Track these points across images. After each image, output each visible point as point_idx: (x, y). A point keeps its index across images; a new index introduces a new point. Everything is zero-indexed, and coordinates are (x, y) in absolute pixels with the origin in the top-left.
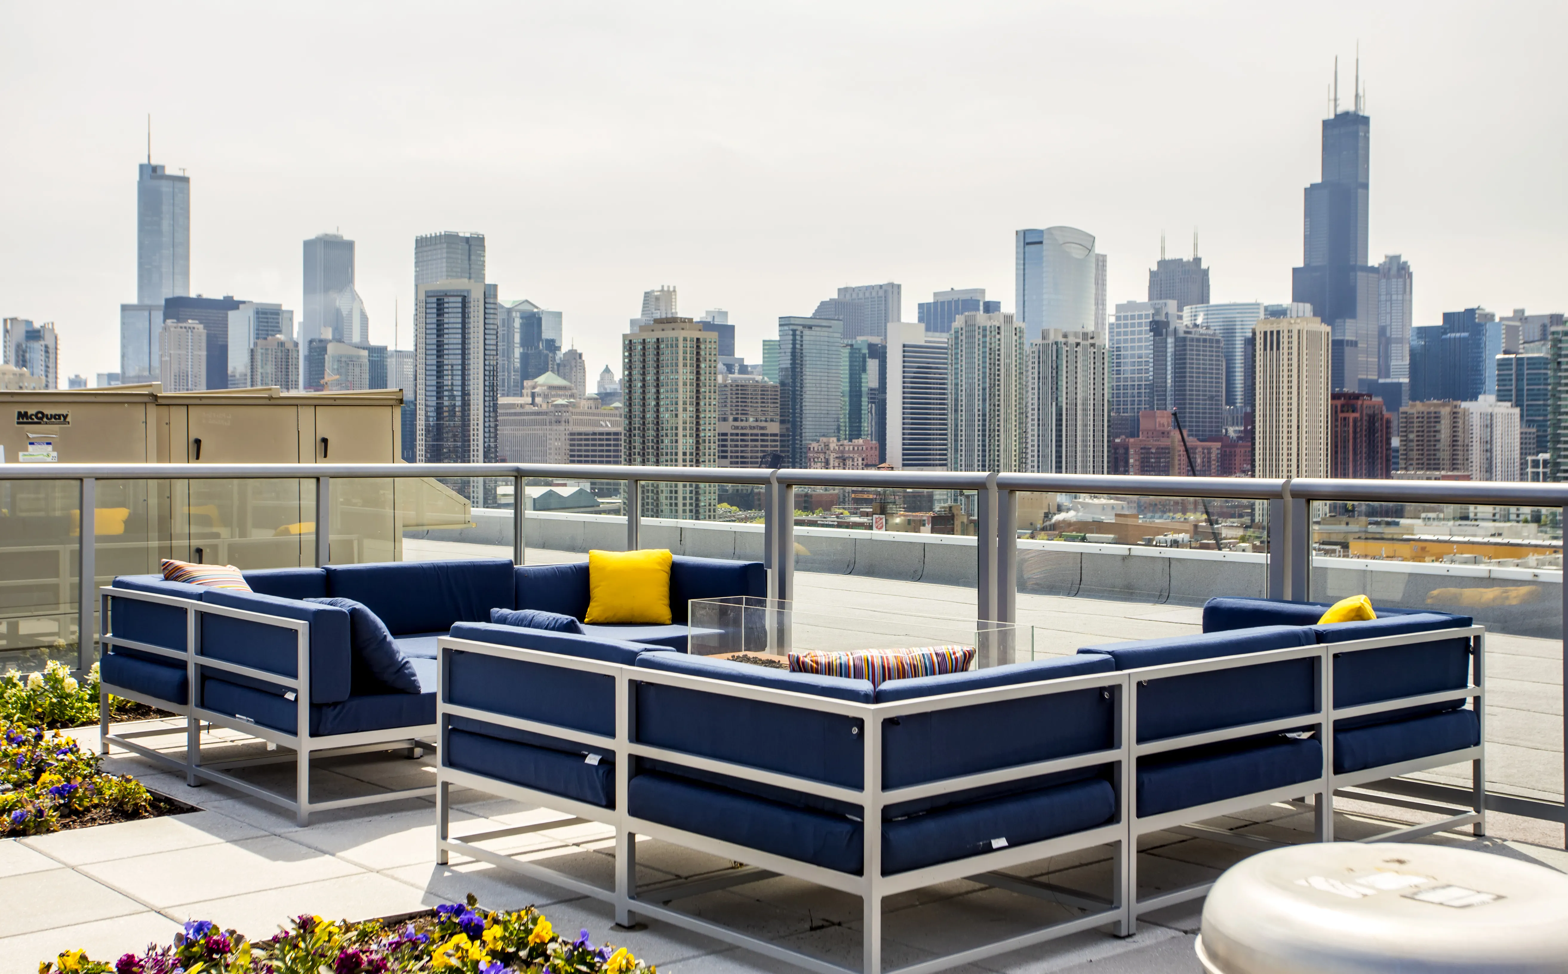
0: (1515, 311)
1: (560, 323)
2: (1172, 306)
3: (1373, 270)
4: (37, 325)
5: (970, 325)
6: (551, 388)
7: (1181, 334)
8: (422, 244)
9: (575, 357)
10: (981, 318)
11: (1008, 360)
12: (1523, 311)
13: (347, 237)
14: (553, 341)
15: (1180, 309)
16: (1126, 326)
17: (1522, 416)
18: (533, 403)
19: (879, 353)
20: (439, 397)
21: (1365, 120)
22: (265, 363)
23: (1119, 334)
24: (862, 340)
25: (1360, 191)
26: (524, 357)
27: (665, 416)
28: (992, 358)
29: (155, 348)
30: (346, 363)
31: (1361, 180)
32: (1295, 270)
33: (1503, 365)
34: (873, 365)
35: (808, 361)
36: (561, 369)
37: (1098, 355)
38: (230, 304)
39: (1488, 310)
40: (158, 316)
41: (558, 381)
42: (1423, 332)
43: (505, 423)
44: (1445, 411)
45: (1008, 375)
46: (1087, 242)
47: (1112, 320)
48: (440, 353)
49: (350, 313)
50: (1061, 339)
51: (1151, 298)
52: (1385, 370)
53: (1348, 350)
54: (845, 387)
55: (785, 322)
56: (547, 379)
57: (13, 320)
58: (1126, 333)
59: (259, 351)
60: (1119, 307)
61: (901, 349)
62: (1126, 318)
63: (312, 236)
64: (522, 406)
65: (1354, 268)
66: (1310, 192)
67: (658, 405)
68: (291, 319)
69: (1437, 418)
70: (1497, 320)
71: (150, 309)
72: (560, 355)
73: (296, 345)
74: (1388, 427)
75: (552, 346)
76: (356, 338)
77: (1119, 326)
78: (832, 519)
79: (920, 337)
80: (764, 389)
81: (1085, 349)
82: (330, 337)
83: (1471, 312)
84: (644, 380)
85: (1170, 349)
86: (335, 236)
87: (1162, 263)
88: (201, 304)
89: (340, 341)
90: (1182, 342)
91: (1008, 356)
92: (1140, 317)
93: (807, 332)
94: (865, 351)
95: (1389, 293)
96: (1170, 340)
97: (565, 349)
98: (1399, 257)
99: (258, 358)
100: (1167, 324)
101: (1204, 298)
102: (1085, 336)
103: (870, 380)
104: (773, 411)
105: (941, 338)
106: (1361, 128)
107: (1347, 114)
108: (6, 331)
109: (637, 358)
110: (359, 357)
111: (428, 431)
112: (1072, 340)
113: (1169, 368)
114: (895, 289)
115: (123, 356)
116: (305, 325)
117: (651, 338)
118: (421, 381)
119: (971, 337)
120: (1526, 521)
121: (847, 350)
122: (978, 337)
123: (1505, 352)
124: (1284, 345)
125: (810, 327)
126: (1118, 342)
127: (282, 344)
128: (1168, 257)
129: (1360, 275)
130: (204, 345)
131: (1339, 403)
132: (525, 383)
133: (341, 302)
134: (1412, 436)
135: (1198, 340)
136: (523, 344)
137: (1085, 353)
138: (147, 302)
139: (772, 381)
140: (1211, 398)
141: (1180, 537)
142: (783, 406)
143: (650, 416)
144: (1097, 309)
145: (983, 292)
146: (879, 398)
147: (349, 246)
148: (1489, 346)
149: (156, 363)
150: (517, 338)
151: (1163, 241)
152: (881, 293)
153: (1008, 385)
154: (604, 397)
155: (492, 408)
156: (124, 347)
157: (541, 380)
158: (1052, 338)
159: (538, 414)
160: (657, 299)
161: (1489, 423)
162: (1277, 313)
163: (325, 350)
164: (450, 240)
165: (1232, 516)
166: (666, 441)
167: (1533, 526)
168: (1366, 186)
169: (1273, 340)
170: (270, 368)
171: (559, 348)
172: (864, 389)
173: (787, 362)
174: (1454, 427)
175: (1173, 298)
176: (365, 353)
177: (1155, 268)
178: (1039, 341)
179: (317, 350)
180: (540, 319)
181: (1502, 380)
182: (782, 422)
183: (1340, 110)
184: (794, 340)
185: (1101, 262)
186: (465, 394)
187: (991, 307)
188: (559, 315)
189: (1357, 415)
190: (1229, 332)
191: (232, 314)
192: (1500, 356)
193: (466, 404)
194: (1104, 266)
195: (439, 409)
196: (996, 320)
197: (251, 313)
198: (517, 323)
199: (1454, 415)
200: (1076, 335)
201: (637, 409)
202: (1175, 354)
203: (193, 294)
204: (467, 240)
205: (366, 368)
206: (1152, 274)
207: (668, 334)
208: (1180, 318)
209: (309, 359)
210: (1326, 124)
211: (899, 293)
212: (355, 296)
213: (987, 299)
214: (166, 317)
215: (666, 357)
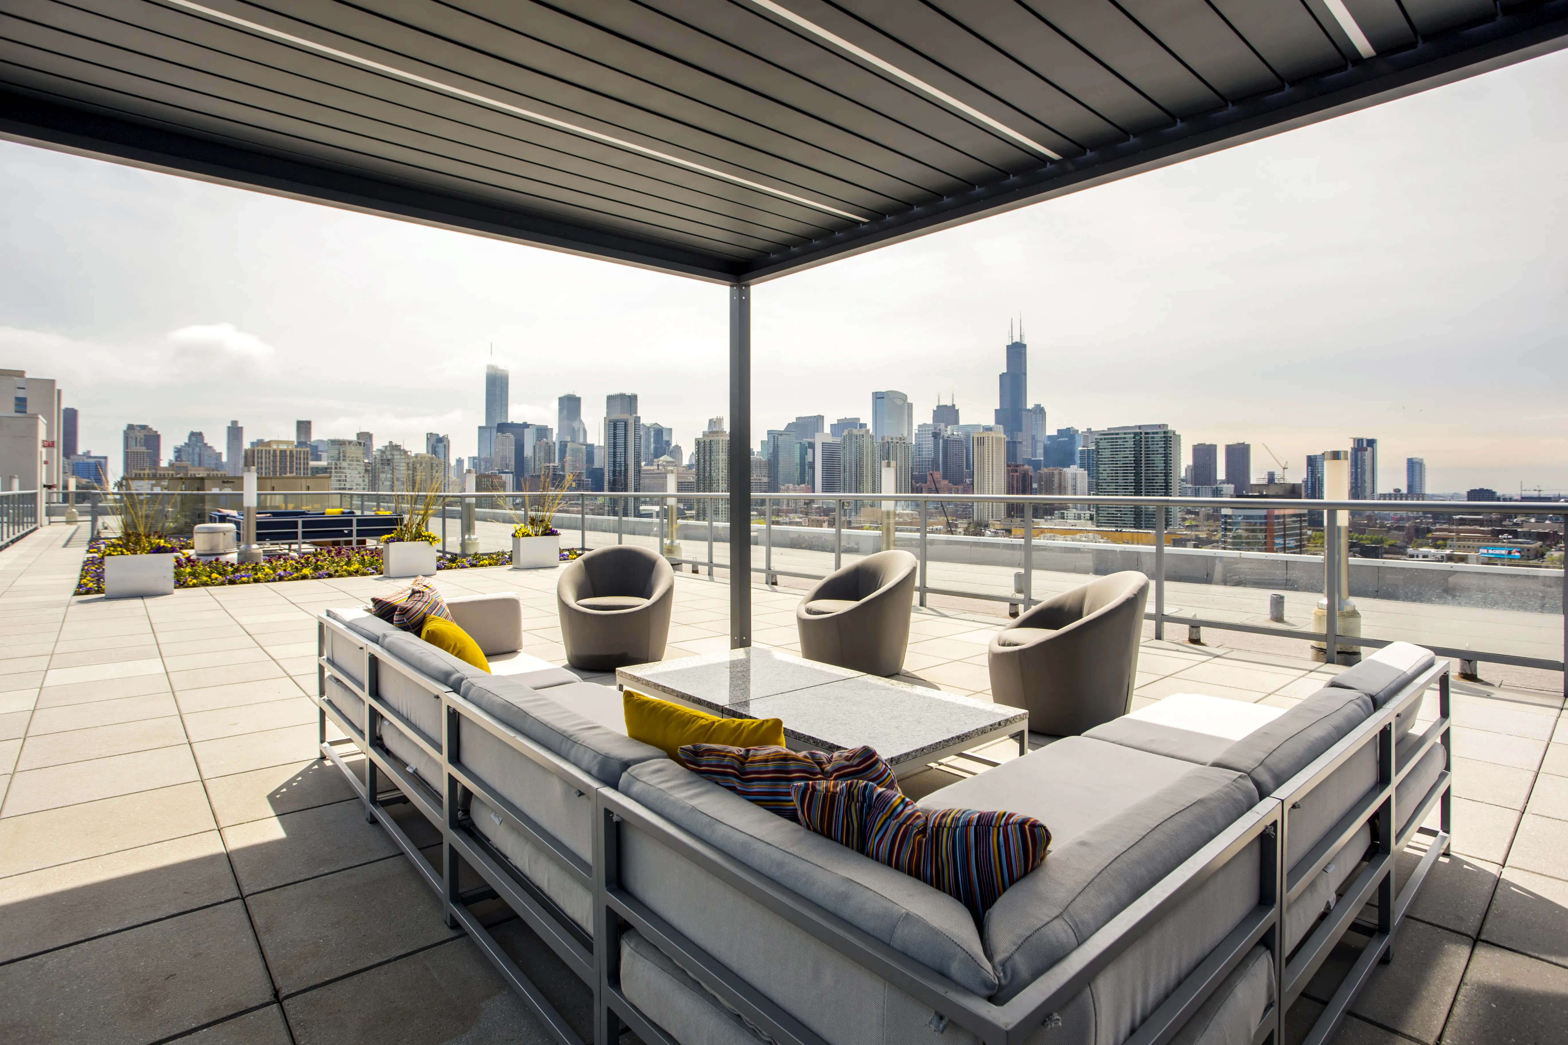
0: (1088, 429)
1: (671, 433)
2: (942, 426)
3: (1029, 410)
4: (441, 436)
5: (850, 434)
6: (667, 462)
7: (946, 438)
8: (610, 398)
9: (678, 448)
10: (855, 432)
11: (867, 450)
12: (1090, 429)
13: (578, 396)
14: (668, 441)
15: (946, 427)
16: (922, 434)
17: (1089, 475)
18: (658, 469)
19: (812, 446)
20: (615, 466)
21: (1025, 346)
22: (540, 452)
23: (919, 438)
24: (806, 440)
25: (1023, 376)
26: (655, 448)
27: (714, 474)
28: (860, 448)
29: (493, 446)
30: (576, 451)
31: (1023, 371)
32: (996, 410)
33: (1082, 452)
34: (810, 451)
35: (780, 450)
36: (671, 454)
37: (907, 447)
38: (526, 426)
39: (1076, 428)
40: (494, 431)
41: (669, 459)
42: (1049, 437)
43: (645, 478)
44: (1056, 472)
45: (867, 456)
46: (904, 397)
47: (917, 432)
48: (615, 447)
49: (579, 429)
50: (890, 440)
51: (934, 422)
52: (1034, 454)
53: (1018, 445)
54: (798, 461)
55: (770, 433)
56: (665, 458)
57: (431, 434)
58: (922, 438)
59: (537, 447)
60: (919, 426)
61: (821, 444)
62: (922, 431)
63: (562, 395)
64: (653, 470)
65: (1021, 410)
66: (1002, 376)
67: (710, 470)
68: (552, 432)
69: (1053, 474)
70: (1080, 433)
71: (491, 428)
72: (671, 447)
73: (554, 443)
74: (1031, 479)
75: (668, 443)
76: (581, 441)
77: (919, 434)
78: (787, 520)
79: (830, 440)
80: (760, 461)
81: (900, 444)
82: (569, 440)
83: (1068, 429)
84: (704, 459)
85: (941, 445)
86: (573, 395)
87: (938, 407)
88: (513, 426)
89: (573, 442)
90: (946, 442)
91: (867, 447)
92: (929, 430)
93: (779, 437)
94: (807, 445)
95: (1036, 421)
96: (941, 441)
97: (673, 445)
98: (1040, 405)
99: (537, 450)
100: (939, 434)
101: (956, 422)
102: (900, 439)
103: (809, 458)
104: (765, 471)
105: (838, 440)
106: (1023, 349)
107: (1017, 343)
108: (428, 439)
109: (701, 449)
110: (581, 449)
111: (609, 482)
112: (895, 441)
113: (941, 453)
114: (821, 418)
115: (479, 449)
116: (559, 435)
117: (708, 440)
118: (607, 460)
119: (850, 439)
120: (1087, 520)
121: (799, 445)
122: (854, 439)
123: (1083, 447)
124: (986, 444)
125: (781, 435)
126: (919, 441)
127: (547, 443)
128: (941, 404)
129: (1024, 413)
130: (514, 444)
131: (1010, 469)
132: (655, 460)
133: (576, 425)
134: (1042, 483)
135: (953, 441)
136: (655, 443)
137: (900, 447)
138: (490, 425)
139: (764, 459)
140: (959, 466)
141: (939, 527)
142: (770, 469)
143: (707, 474)
144: (908, 427)
145: (859, 419)
146: (812, 465)
147: (579, 399)
148: (1077, 443)
149: (493, 452)
150: (652, 440)
151: (939, 397)
152: (815, 420)
153: (867, 460)
154: (690, 467)
155: (638, 472)
156: (479, 445)
157: (662, 458)
158: (886, 440)
159: (660, 474)
160: (715, 422)
161: (1075, 479)
162: (988, 429)
163: (566, 446)
164: (622, 396)
165: (966, 518)
166: (714, 485)
167: (1090, 522)
168: (1025, 374)
169: (981, 441)
170: (542, 454)
171: (671, 444)
172: (806, 462)
173: (771, 450)
174: (1060, 479)
175: (943, 422)
176: (585, 447)
177: (935, 409)
178: (881, 441)
179: (563, 446)
180: (662, 432)
181: (1082, 459)
182: (769, 477)
183: (1014, 341)
184: (774, 440)
185: (910, 406)
186: (626, 465)
187: (863, 426)
188: (671, 430)
189: (1018, 474)
190: (968, 437)
191: (526, 430)
192: (1080, 449)
193: (626, 470)
194: (912, 408)
195: (614, 472)
196: (862, 432)
197: (534, 430)
198: (652, 433)
199: (1060, 473)
200: (897, 438)
201: (701, 471)
202: (943, 447)
203: (509, 422)
204: (629, 397)
205: (585, 454)
206: (934, 411)
207: (715, 438)
208: (946, 431)
209: (560, 450)
210: (1008, 347)
211: (823, 420)
212: (581, 421)
213: (861, 422)
214: (498, 432)
215: (714, 448)
